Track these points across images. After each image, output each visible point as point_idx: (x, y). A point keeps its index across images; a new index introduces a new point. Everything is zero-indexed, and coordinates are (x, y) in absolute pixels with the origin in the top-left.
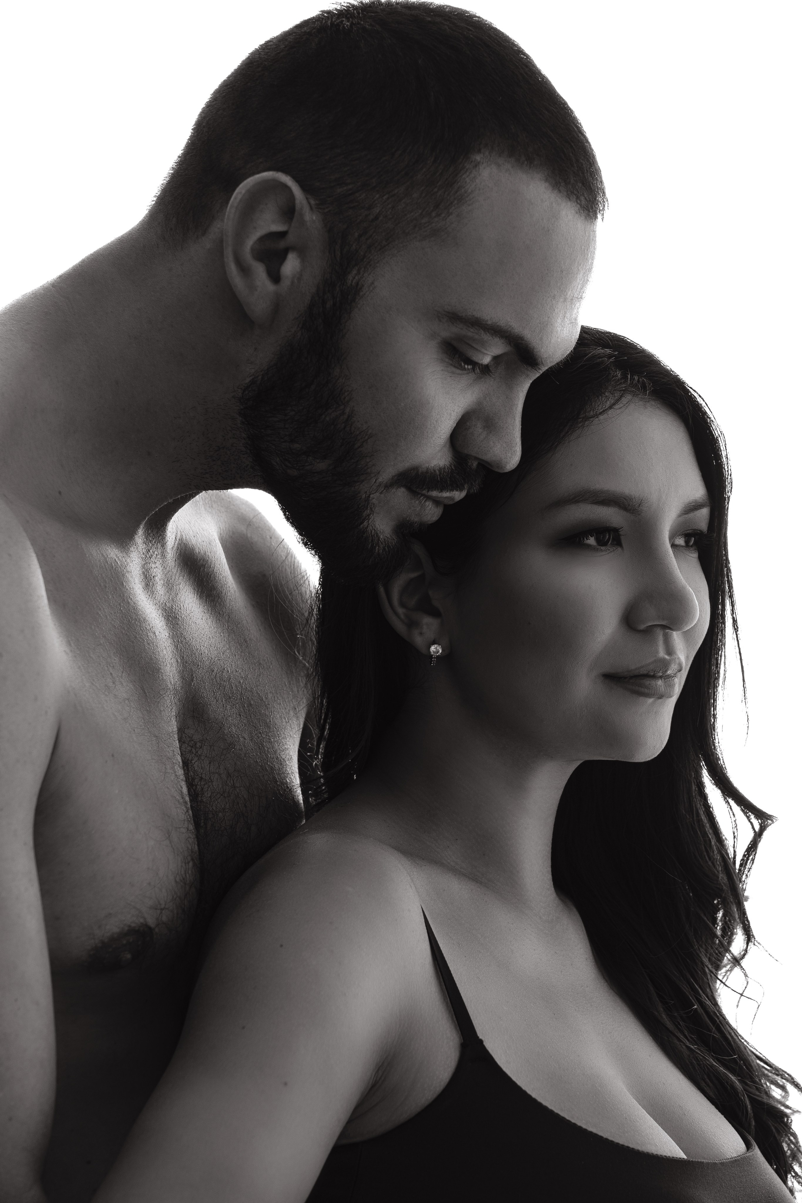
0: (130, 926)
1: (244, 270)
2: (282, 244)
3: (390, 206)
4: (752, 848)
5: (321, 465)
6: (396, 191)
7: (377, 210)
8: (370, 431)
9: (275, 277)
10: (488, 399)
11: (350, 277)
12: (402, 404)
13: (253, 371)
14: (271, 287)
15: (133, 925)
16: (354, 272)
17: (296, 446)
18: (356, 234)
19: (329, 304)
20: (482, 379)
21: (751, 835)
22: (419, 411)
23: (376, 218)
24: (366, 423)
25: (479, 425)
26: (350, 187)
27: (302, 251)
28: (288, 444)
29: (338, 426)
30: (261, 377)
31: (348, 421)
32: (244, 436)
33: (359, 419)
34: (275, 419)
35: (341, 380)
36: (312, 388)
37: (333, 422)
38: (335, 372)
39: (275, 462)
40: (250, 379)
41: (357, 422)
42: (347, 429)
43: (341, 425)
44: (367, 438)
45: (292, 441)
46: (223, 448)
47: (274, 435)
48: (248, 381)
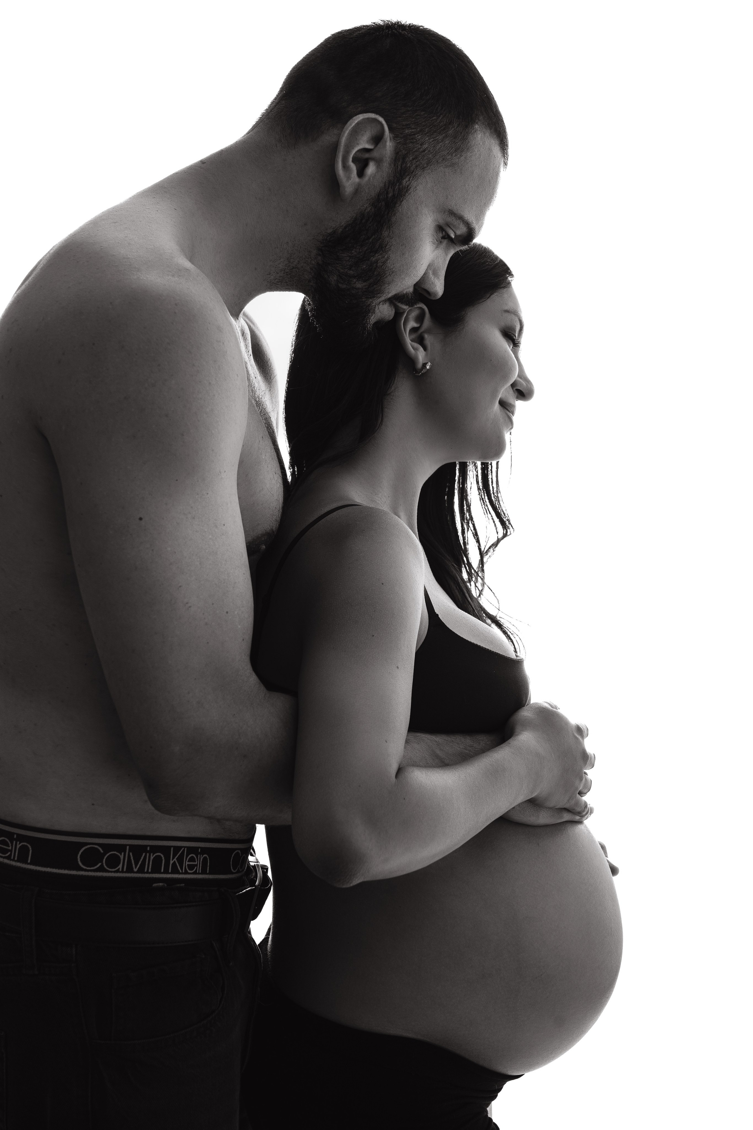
1: (345, 167)
2: (367, 155)
3: (433, 145)
4: (495, 545)
5: (359, 285)
6: (437, 138)
7: (425, 146)
8: (394, 270)
9: (361, 174)
11: (404, 181)
14: (357, 180)
16: (407, 179)
17: (351, 272)
18: (411, 158)
19: (390, 195)
21: (496, 539)
23: (424, 151)
24: (394, 264)
26: (413, 130)
27: (379, 162)
28: (346, 270)
29: (378, 264)
30: (341, 230)
31: (384, 263)
32: (314, 263)
33: (391, 262)
34: (343, 255)
35: (387, 239)
36: (371, 240)
37: (376, 262)
38: (385, 233)
39: (333, 279)
40: (332, 230)
41: (389, 263)
42: (383, 267)
43: (379, 264)
44: (391, 273)
45: (350, 269)
46: (296, 268)
47: (339, 264)
48: (329, 231)
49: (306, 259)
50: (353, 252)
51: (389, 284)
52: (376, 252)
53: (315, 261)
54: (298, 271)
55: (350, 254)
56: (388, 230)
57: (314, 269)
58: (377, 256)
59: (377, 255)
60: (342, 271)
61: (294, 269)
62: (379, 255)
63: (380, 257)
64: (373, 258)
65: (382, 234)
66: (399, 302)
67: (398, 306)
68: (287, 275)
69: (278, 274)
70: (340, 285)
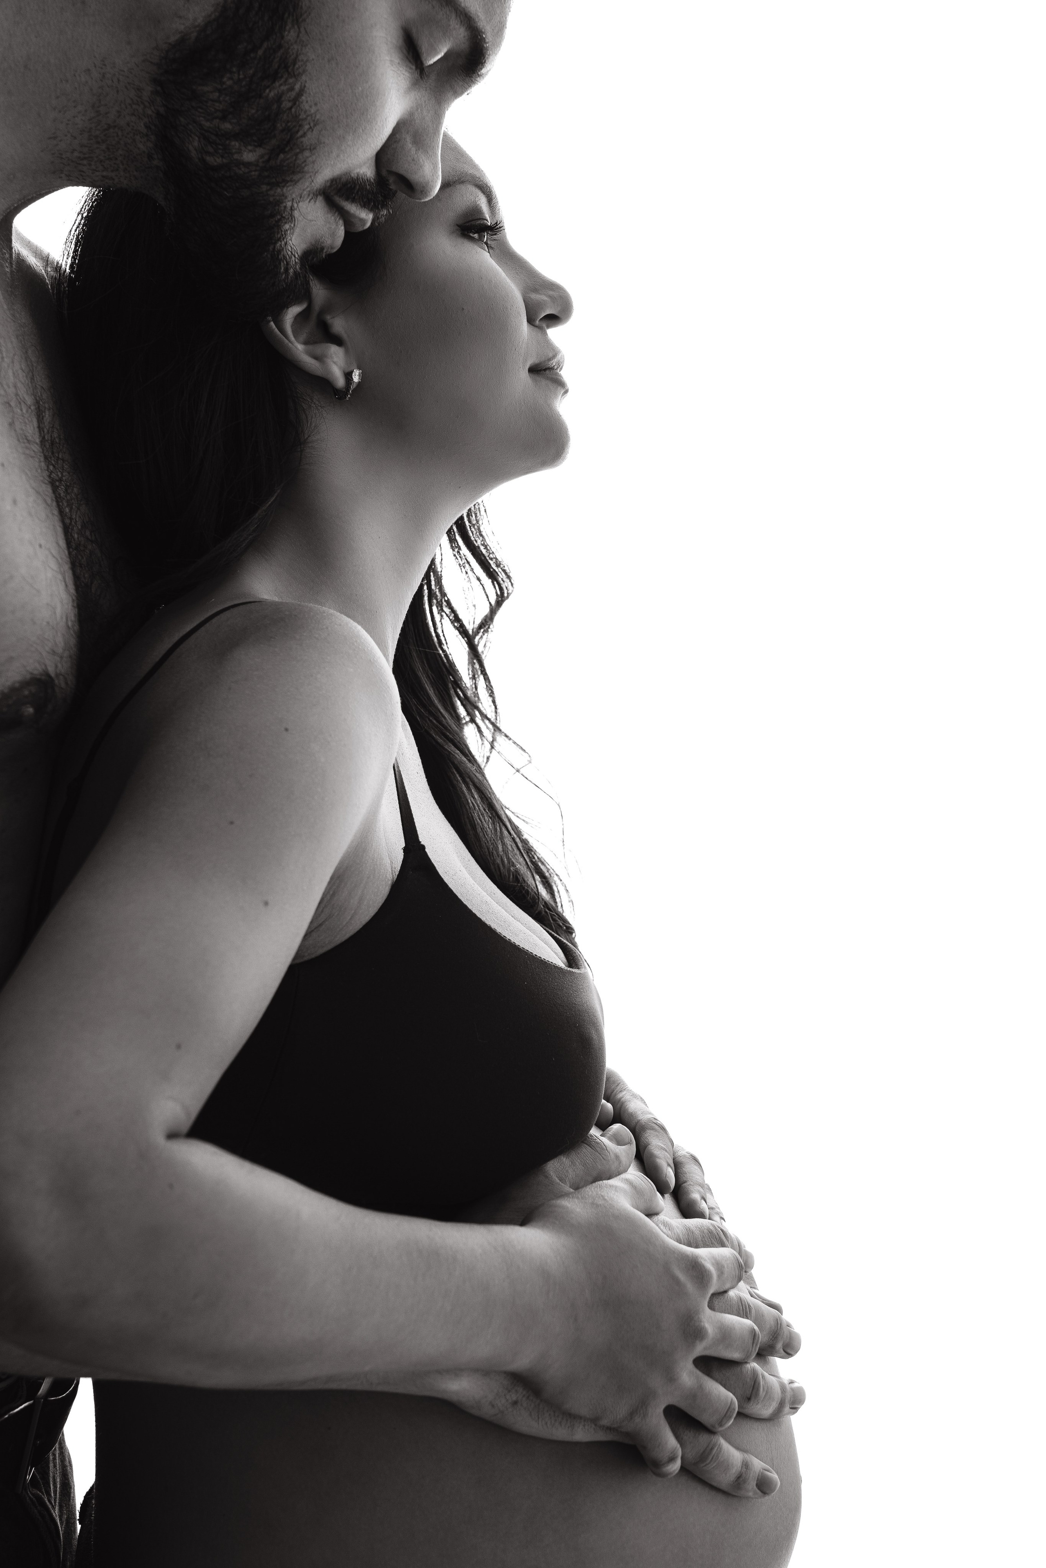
0: (31, 673)
5: (249, 156)
10: (419, 110)
12: (360, 88)
13: (182, 27)
15: (36, 672)
17: (227, 126)
20: (417, 86)
22: (374, 101)
24: (316, 104)
25: (409, 139)
28: (216, 121)
29: (283, 105)
30: (195, 34)
31: (296, 100)
32: (149, 112)
33: (309, 99)
34: (206, 89)
35: (295, 47)
36: (260, 52)
37: (279, 99)
38: (290, 35)
39: (194, 145)
40: (178, 37)
41: (306, 103)
42: (293, 110)
43: (286, 104)
44: (312, 125)
45: (224, 118)
46: (115, 126)
47: (200, 110)
48: (173, 39)
49: (134, 106)
50: (225, 79)
51: (312, 149)
52: (275, 77)
53: (153, 108)
54: (120, 133)
55: (219, 86)
56: (296, 27)
57: (153, 128)
58: (279, 87)
59: (277, 84)
60: (208, 124)
61: (112, 130)
62: (281, 85)
63: (284, 88)
64: (270, 91)
65: (283, 37)
66: (347, 199)
67: (348, 212)
68: (98, 143)
69: (75, 138)
70: (210, 160)
